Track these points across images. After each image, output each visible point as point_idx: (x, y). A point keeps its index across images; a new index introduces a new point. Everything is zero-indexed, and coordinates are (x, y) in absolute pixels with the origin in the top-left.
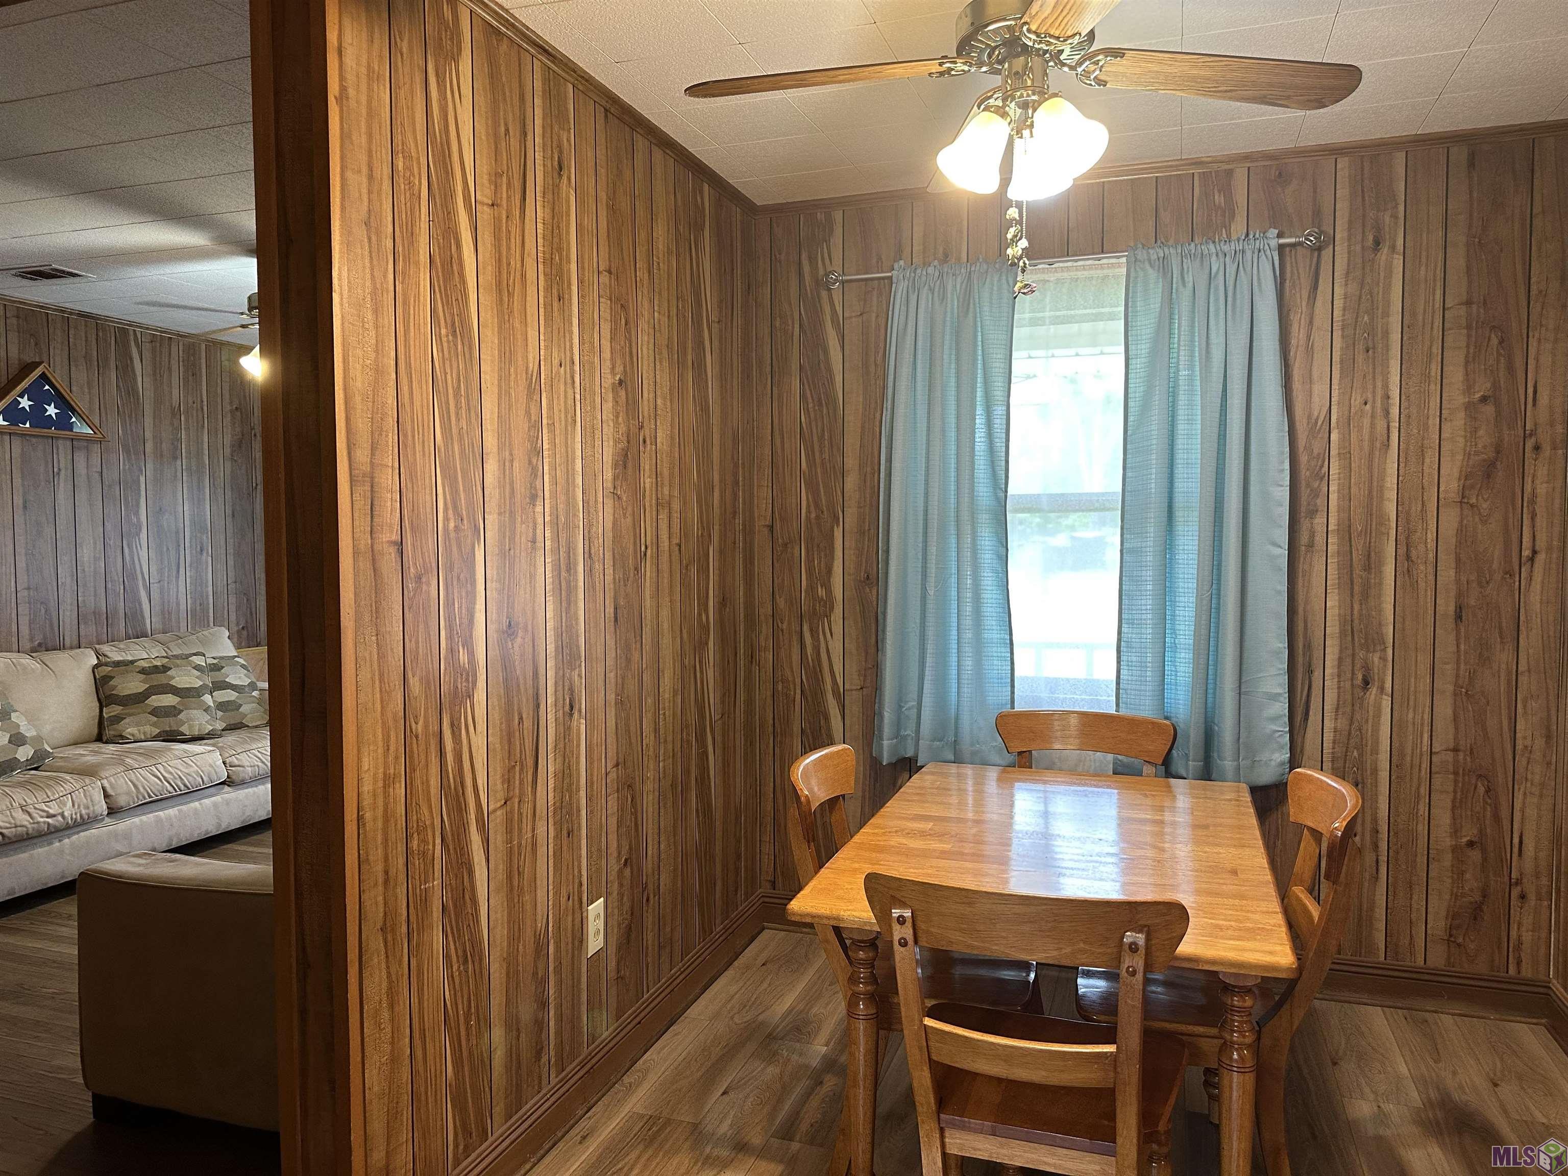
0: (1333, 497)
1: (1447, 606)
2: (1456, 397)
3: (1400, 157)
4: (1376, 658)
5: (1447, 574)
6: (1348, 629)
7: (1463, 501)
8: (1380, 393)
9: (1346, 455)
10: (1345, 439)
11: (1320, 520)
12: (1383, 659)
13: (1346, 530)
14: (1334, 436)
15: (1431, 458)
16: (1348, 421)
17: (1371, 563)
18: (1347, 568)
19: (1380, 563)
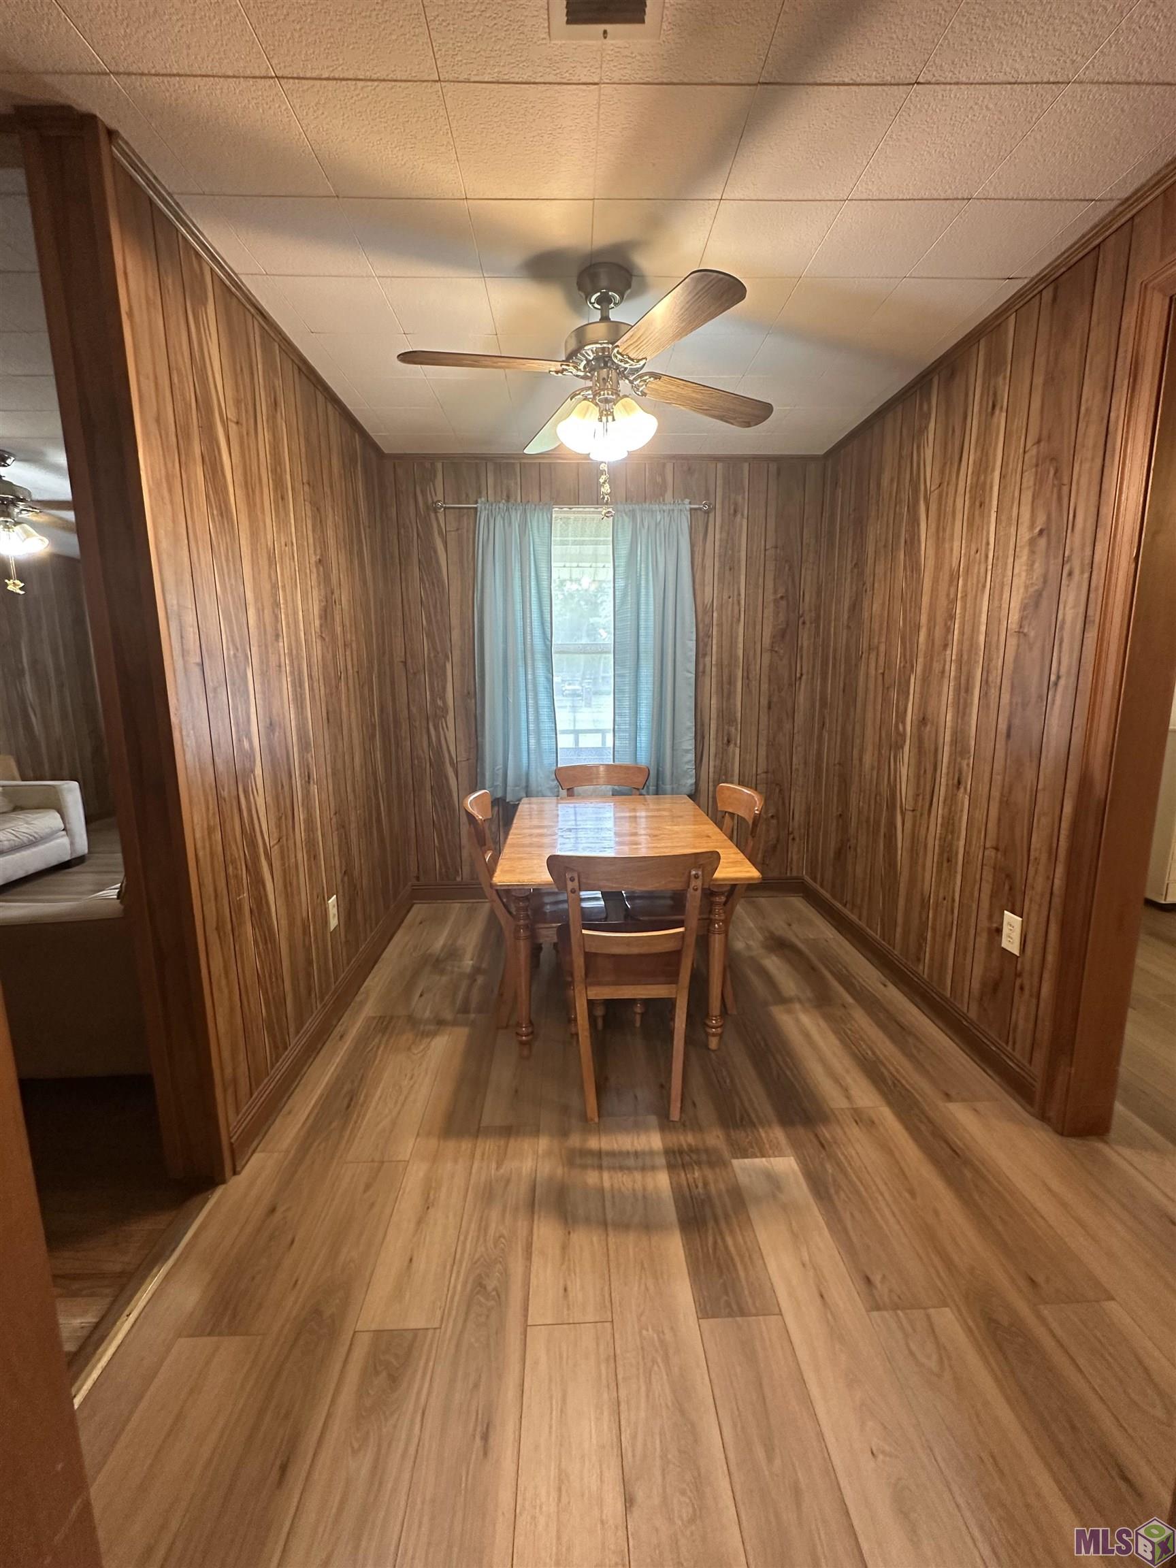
0: (714, 647)
1: (764, 702)
2: (770, 596)
3: (746, 466)
4: (733, 729)
5: (765, 687)
6: (721, 713)
7: (772, 650)
8: (736, 593)
9: (720, 625)
10: (720, 616)
11: (708, 659)
12: (736, 729)
13: (720, 665)
14: (715, 615)
15: (758, 627)
16: (721, 606)
17: (731, 682)
18: (720, 684)
19: (735, 682)
